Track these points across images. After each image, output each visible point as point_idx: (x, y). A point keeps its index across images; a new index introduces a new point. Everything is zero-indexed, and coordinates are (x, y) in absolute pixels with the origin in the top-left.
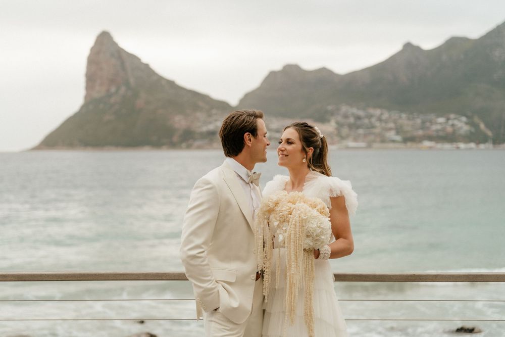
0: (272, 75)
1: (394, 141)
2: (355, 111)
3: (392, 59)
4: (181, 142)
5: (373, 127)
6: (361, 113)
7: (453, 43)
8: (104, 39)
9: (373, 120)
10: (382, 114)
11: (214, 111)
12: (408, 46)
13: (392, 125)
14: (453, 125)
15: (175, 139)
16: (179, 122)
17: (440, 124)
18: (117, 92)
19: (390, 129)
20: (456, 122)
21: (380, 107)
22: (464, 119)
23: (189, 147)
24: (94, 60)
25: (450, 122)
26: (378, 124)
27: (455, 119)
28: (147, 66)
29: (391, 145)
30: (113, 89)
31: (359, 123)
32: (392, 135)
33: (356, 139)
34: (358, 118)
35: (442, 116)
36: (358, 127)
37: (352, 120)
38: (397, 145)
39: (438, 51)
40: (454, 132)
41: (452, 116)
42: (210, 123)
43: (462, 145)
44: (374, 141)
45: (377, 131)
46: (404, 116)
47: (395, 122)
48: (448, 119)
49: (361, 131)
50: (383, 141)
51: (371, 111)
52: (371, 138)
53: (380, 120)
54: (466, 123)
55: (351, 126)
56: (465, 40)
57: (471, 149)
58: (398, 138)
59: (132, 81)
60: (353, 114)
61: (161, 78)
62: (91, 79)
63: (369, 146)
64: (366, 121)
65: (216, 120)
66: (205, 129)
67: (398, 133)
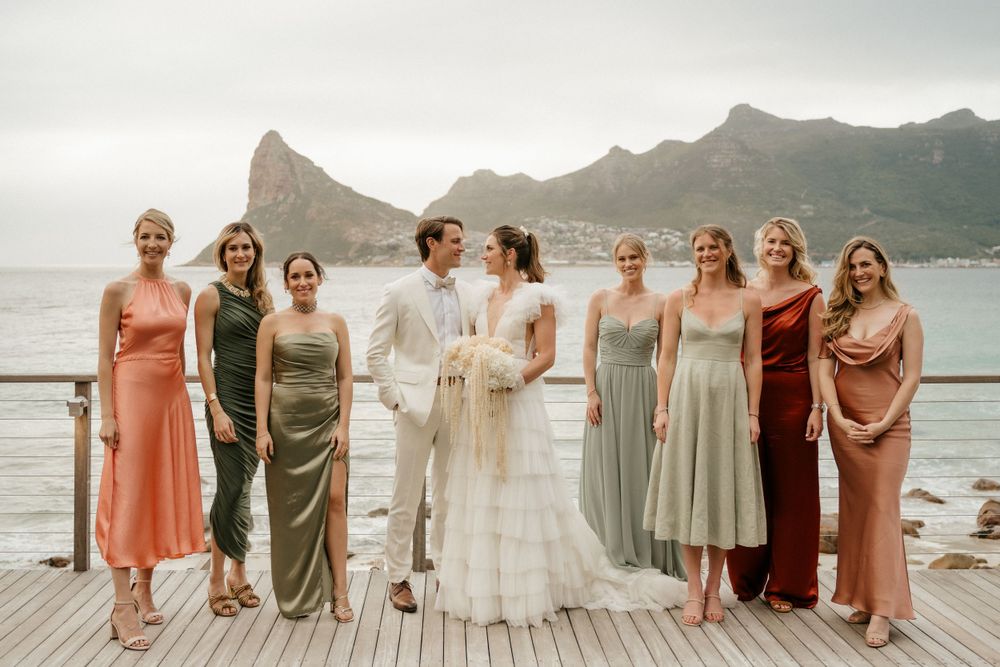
0: (462, 181)
1: (600, 258)
2: (555, 223)
3: (598, 164)
4: (359, 257)
5: (577, 242)
6: (563, 226)
7: (666, 147)
8: (272, 139)
9: (576, 234)
10: (585, 227)
11: (396, 223)
12: (616, 150)
13: (599, 240)
14: (666, 240)
15: (351, 254)
16: (356, 235)
17: (652, 238)
18: (285, 199)
19: (597, 244)
20: (669, 236)
21: (584, 220)
22: (678, 233)
23: (366, 264)
24: (259, 163)
25: (663, 237)
26: (582, 238)
27: (668, 233)
28: (320, 170)
29: (596, 262)
30: (281, 197)
31: (560, 237)
32: (597, 251)
33: (556, 256)
34: (561, 232)
35: (654, 231)
36: (560, 242)
37: (552, 234)
38: (603, 262)
39: (650, 155)
40: (668, 247)
41: (665, 230)
42: (392, 236)
43: (676, 263)
44: (578, 259)
45: (579, 246)
46: (610, 229)
47: (600, 237)
48: (661, 234)
49: (562, 246)
50: (588, 258)
51: (574, 224)
52: (574, 253)
53: (584, 234)
54: (682, 239)
55: (550, 241)
56: (680, 144)
57: (687, 266)
58: (605, 254)
59: (302, 187)
60: (553, 227)
61: (336, 184)
62: (255, 185)
63: (572, 264)
64: (569, 234)
65: (398, 234)
66: (385, 243)
67: (604, 250)
